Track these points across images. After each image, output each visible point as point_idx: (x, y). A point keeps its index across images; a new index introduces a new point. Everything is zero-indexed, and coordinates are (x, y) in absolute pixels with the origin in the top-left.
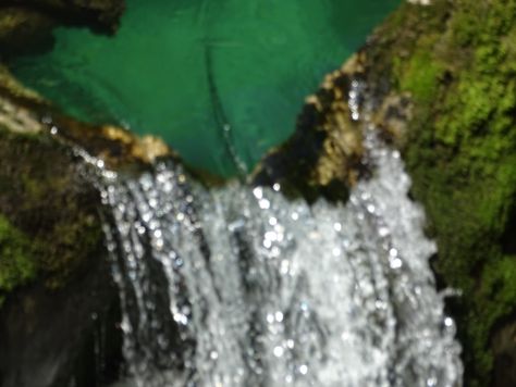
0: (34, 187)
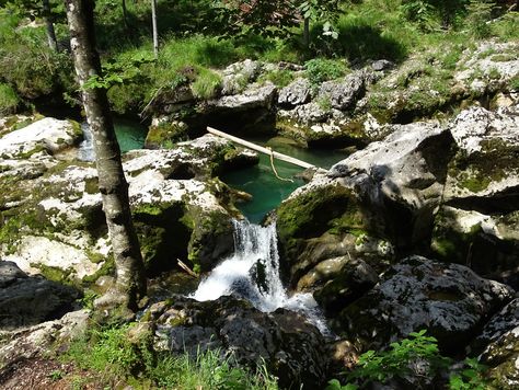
0: (224, 221)
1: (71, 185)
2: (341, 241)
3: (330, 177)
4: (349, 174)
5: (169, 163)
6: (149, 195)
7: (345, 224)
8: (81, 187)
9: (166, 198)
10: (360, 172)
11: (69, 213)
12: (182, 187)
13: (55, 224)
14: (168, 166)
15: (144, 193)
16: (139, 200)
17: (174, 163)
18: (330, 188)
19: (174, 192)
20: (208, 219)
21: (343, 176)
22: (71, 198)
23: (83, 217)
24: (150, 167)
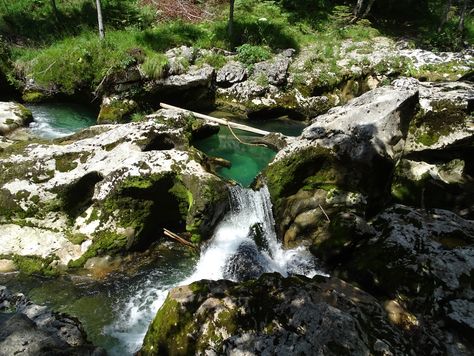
1: (38, 164)
2: (313, 196)
3: (309, 139)
4: (326, 135)
5: (144, 134)
6: (134, 167)
7: (318, 181)
8: (51, 165)
9: (155, 170)
10: (336, 133)
11: (42, 194)
12: (168, 157)
13: (26, 209)
14: (144, 138)
15: (129, 167)
16: (126, 174)
17: (151, 134)
18: (311, 149)
19: (162, 162)
20: (207, 187)
21: (322, 138)
22: (41, 178)
23: (58, 198)
24: (125, 139)
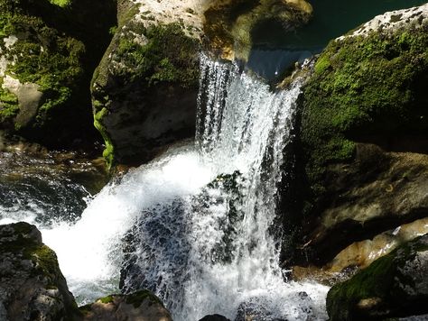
0: (183, 54)
